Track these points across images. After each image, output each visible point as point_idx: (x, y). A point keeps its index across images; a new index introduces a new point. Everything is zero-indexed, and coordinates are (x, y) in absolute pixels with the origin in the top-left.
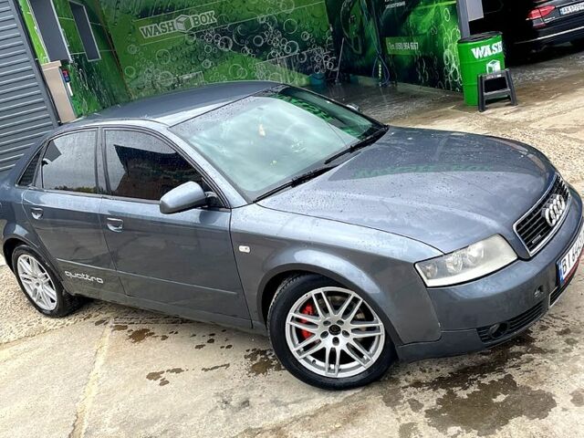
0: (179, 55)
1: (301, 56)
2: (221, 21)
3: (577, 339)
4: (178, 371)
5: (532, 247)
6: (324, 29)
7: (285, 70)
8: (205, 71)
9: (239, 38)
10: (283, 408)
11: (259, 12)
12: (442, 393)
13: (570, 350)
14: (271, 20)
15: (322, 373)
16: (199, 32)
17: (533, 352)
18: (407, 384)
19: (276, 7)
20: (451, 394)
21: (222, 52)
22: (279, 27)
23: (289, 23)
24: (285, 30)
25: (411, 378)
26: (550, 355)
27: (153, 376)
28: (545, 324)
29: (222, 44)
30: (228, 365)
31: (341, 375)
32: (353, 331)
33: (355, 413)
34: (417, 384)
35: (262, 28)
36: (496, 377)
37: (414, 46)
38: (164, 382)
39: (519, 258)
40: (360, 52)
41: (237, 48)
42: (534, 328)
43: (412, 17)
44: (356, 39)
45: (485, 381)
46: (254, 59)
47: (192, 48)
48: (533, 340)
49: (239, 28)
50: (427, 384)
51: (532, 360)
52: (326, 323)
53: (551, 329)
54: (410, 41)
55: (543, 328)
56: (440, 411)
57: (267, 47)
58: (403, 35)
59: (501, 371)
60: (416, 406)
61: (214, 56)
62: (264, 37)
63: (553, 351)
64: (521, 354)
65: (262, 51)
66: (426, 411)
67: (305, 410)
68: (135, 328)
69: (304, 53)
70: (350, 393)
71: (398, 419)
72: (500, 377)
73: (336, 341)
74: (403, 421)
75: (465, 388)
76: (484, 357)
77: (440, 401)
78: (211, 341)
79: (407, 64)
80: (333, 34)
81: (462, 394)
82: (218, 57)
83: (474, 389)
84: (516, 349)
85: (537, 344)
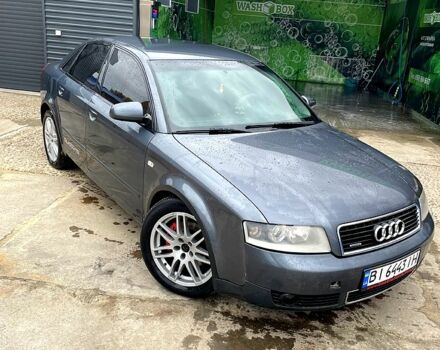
0: (257, 30)
1: (347, 61)
2: (296, 15)
3: (366, 338)
4: (90, 232)
5: (347, 249)
6: (373, 46)
7: (330, 68)
8: (271, 48)
9: (305, 31)
10: (129, 286)
11: (328, 18)
12: (238, 327)
13: (353, 343)
14: (334, 26)
15: (167, 275)
16: (277, 18)
17: (325, 332)
18: (220, 310)
19: (342, 18)
20: (243, 331)
21: (288, 38)
22: (339, 34)
23: (347, 33)
24: (343, 38)
25: (226, 308)
26: (335, 340)
27: (74, 228)
28: (353, 317)
29: (290, 33)
30: (122, 243)
31: (178, 282)
32: (197, 254)
33: (169, 312)
34: (226, 314)
35: (325, 31)
36: (283, 335)
37: (427, 81)
38: (77, 236)
39: (331, 253)
40: (390, 73)
41: (300, 39)
42: (343, 315)
43: (434, 57)
44: (391, 62)
45: (273, 335)
46: (310, 52)
47: (268, 28)
48: (333, 323)
49: (308, 24)
50: (232, 317)
51: (320, 336)
52: (180, 240)
53: (354, 323)
54: (426, 76)
55: (349, 319)
56: (225, 339)
57: (323, 46)
58: (423, 70)
59: (291, 333)
60: (212, 326)
61: (281, 39)
62: (324, 37)
63: (341, 338)
64: (316, 328)
65: (318, 48)
66: (215, 335)
67: (141, 294)
68: (91, 194)
69: (350, 60)
70: (178, 298)
71: (192, 330)
72: (286, 337)
73: (183, 256)
74: (194, 333)
75: (256, 332)
76: (288, 318)
77: (231, 333)
78: (126, 223)
79: (417, 94)
80: (378, 53)
81: (250, 335)
82: (285, 41)
83: (261, 336)
84: (316, 323)
85: (334, 328)
